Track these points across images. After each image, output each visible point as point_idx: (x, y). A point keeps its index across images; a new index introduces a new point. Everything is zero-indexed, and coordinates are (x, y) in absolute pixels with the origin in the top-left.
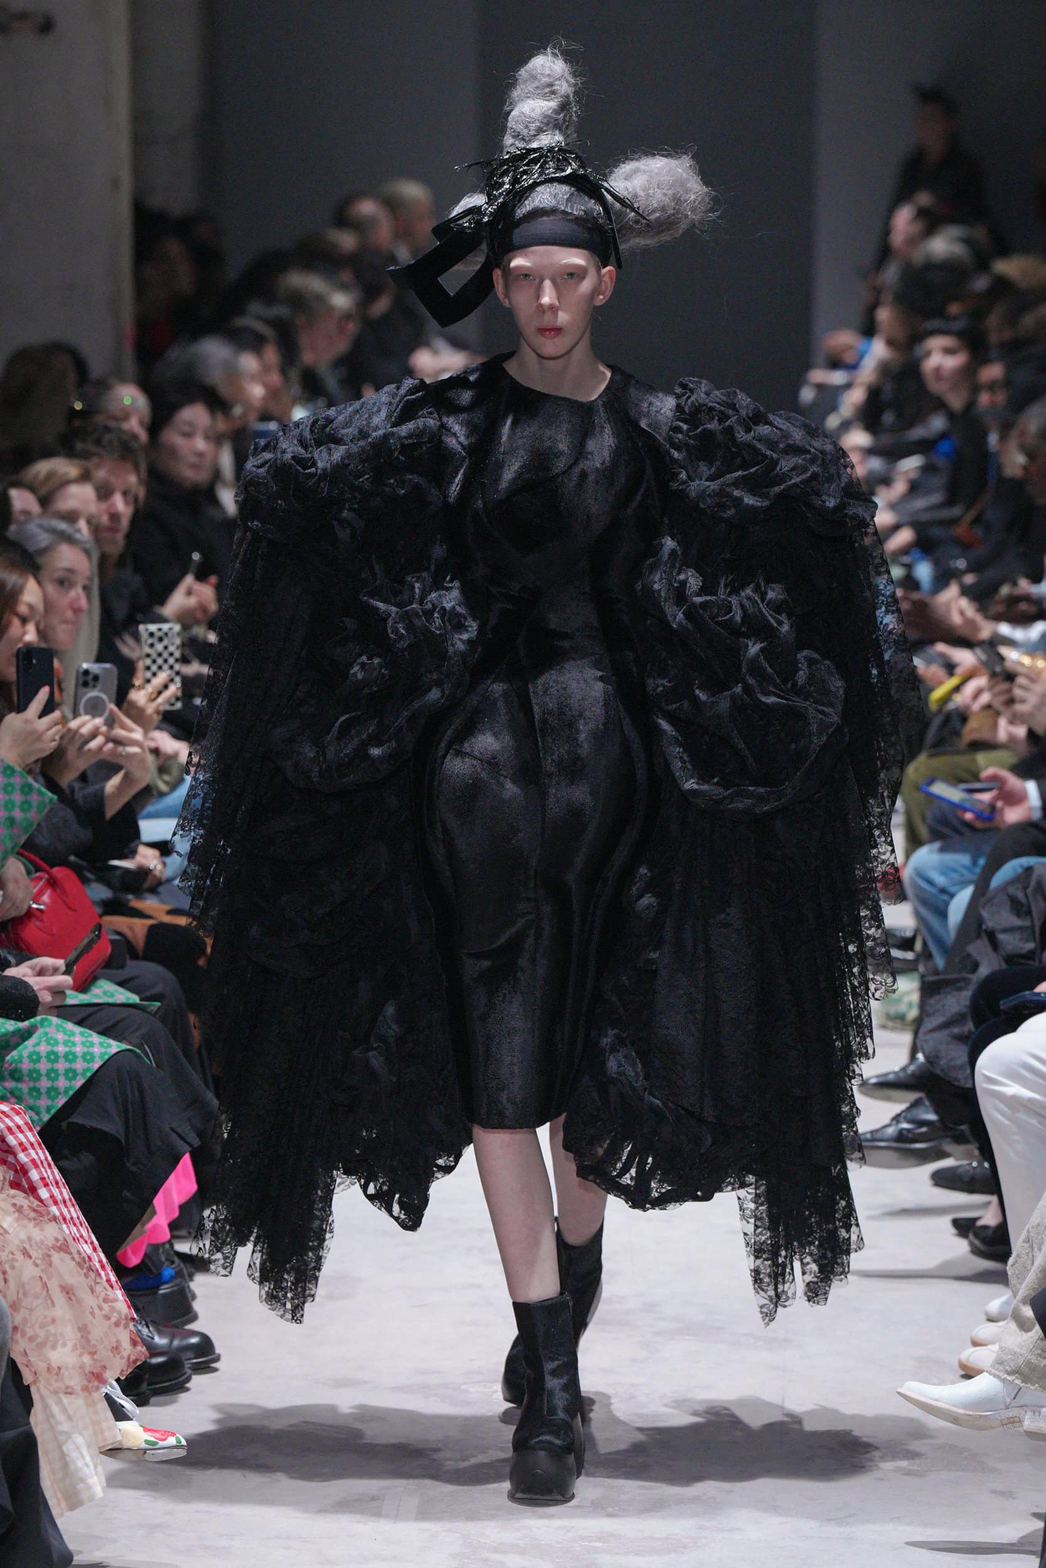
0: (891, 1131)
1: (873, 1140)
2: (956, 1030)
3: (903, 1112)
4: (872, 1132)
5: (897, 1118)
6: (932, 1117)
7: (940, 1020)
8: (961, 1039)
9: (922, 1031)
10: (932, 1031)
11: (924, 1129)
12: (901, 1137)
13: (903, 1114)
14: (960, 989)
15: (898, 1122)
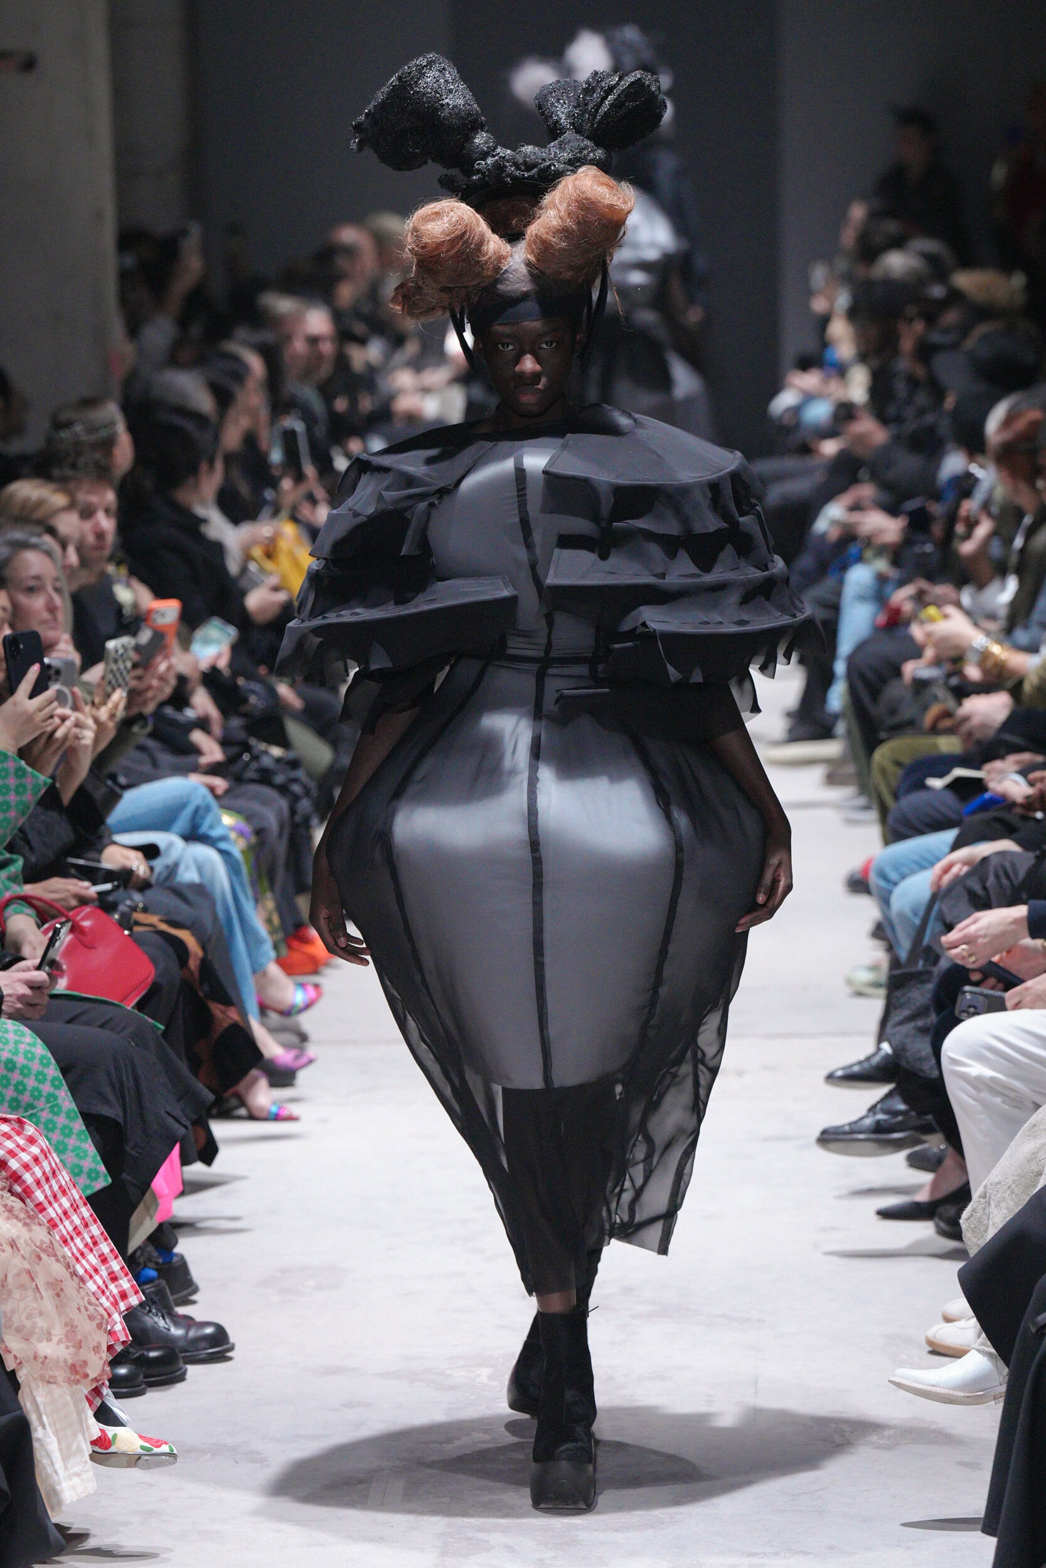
0: (868, 1122)
1: (852, 1132)
2: (920, 1023)
3: (878, 1103)
4: (850, 1124)
5: (872, 1109)
6: (902, 1107)
7: (906, 1013)
8: (923, 1031)
9: (890, 1024)
10: (900, 1023)
11: (900, 1118)
12: (879, 1128)
13: (879, 1106)
14: (923, 982)
15: (875, 1114)
